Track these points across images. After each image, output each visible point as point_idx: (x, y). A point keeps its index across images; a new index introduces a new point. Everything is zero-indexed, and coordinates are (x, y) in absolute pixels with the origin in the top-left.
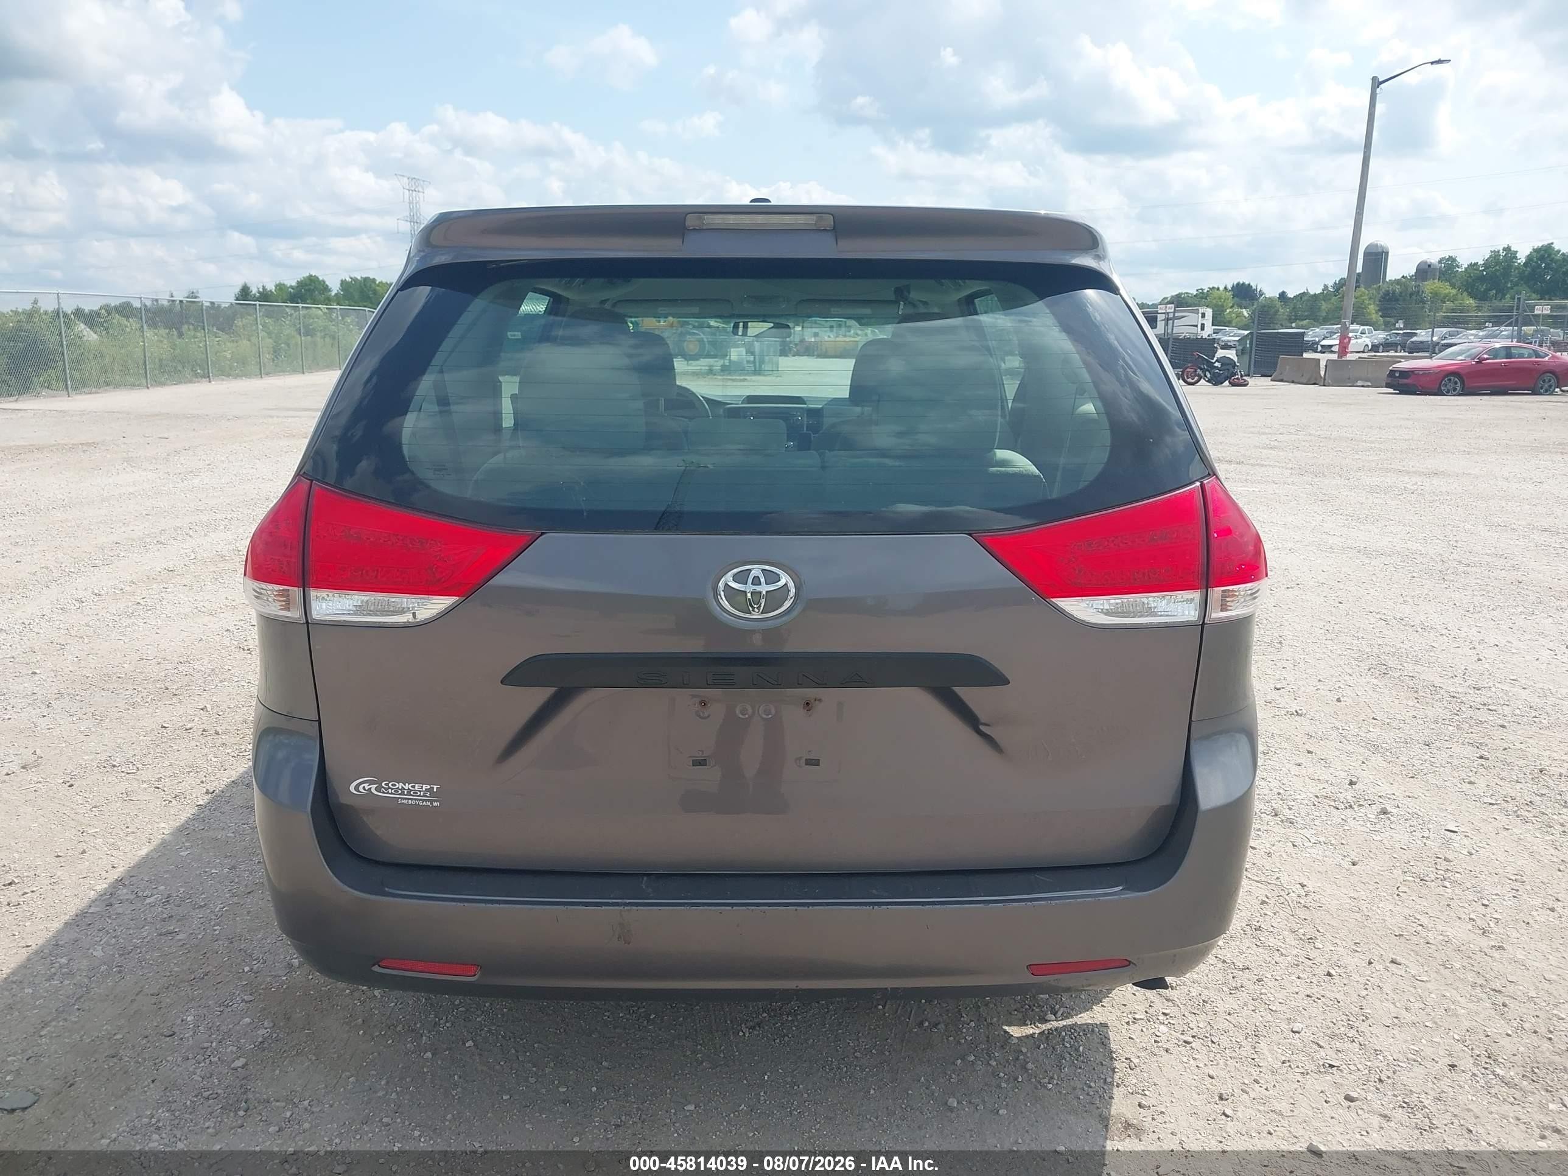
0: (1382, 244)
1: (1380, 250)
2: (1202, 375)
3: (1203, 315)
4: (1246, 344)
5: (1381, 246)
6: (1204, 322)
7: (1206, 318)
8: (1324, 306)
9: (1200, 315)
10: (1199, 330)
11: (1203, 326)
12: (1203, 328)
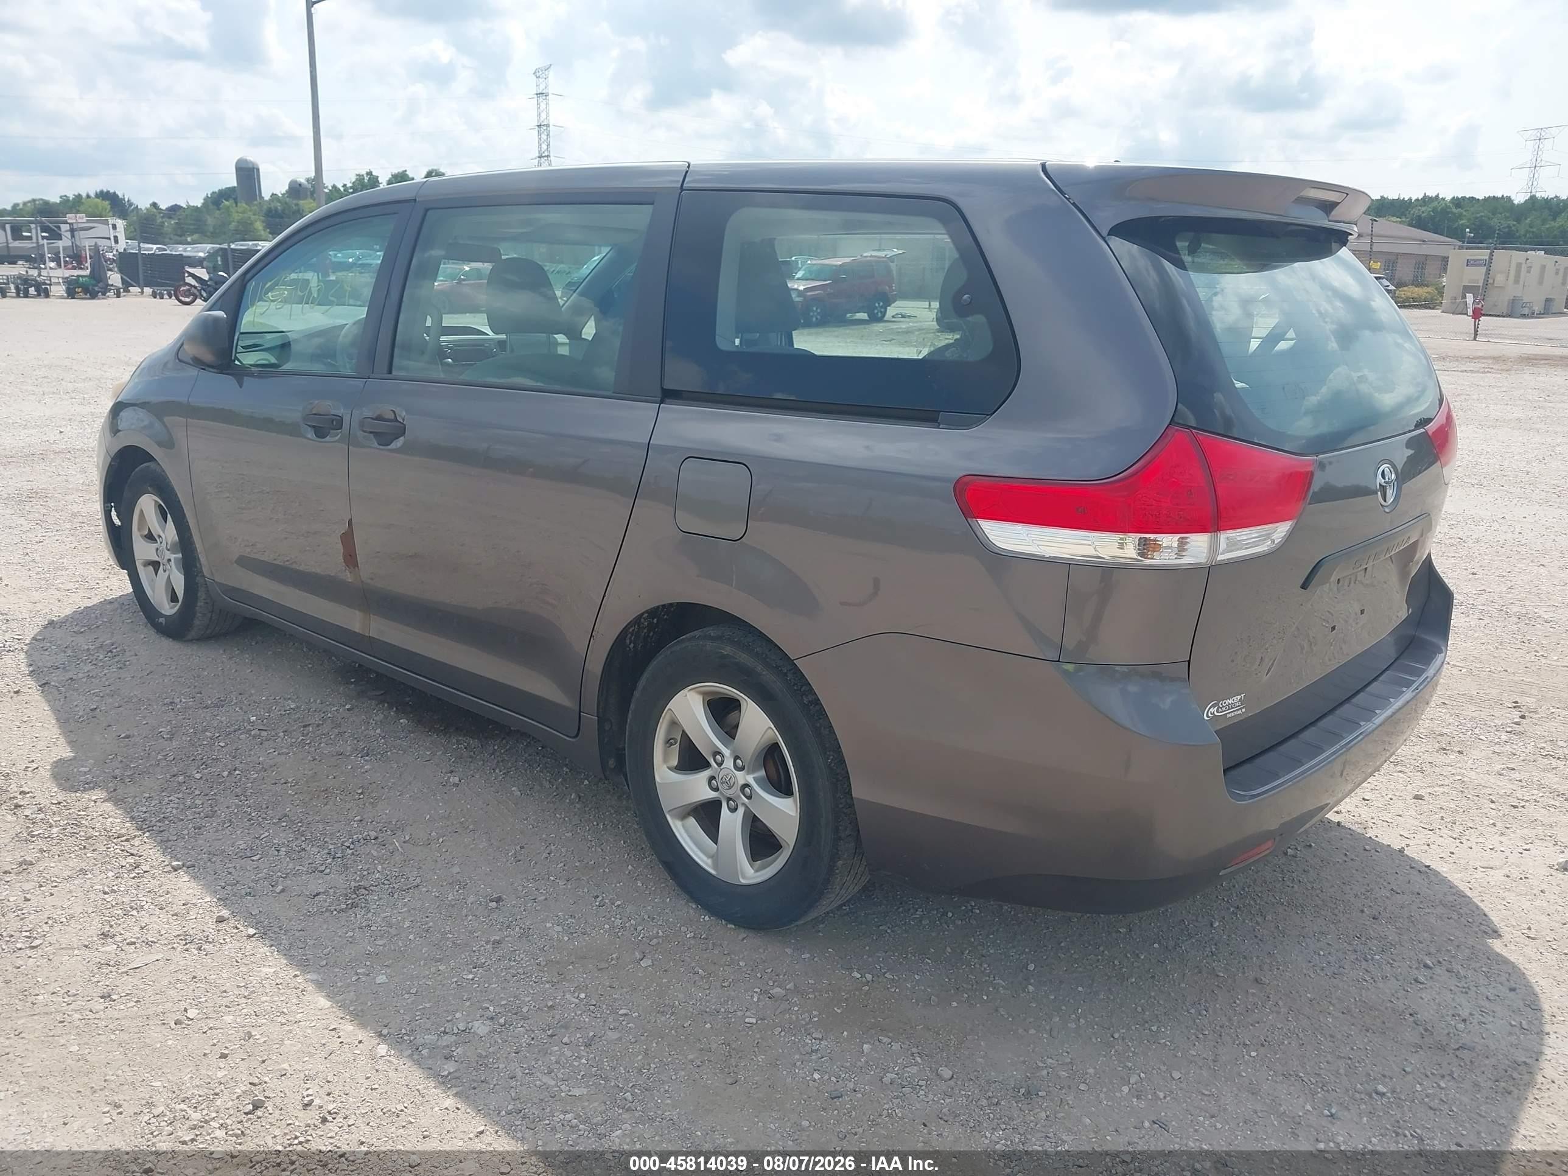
0: (252, 159)
1: (251, 166)
2: (198, 294)
3: (114, 227)
4: (217, 261)
5: (251, 162)
6: (117, 234)
7: (118, 230)
8: (210, 221)
9: (111, 226)
10: (113, 243)
11: (116, 238)
12: (116, 241)
